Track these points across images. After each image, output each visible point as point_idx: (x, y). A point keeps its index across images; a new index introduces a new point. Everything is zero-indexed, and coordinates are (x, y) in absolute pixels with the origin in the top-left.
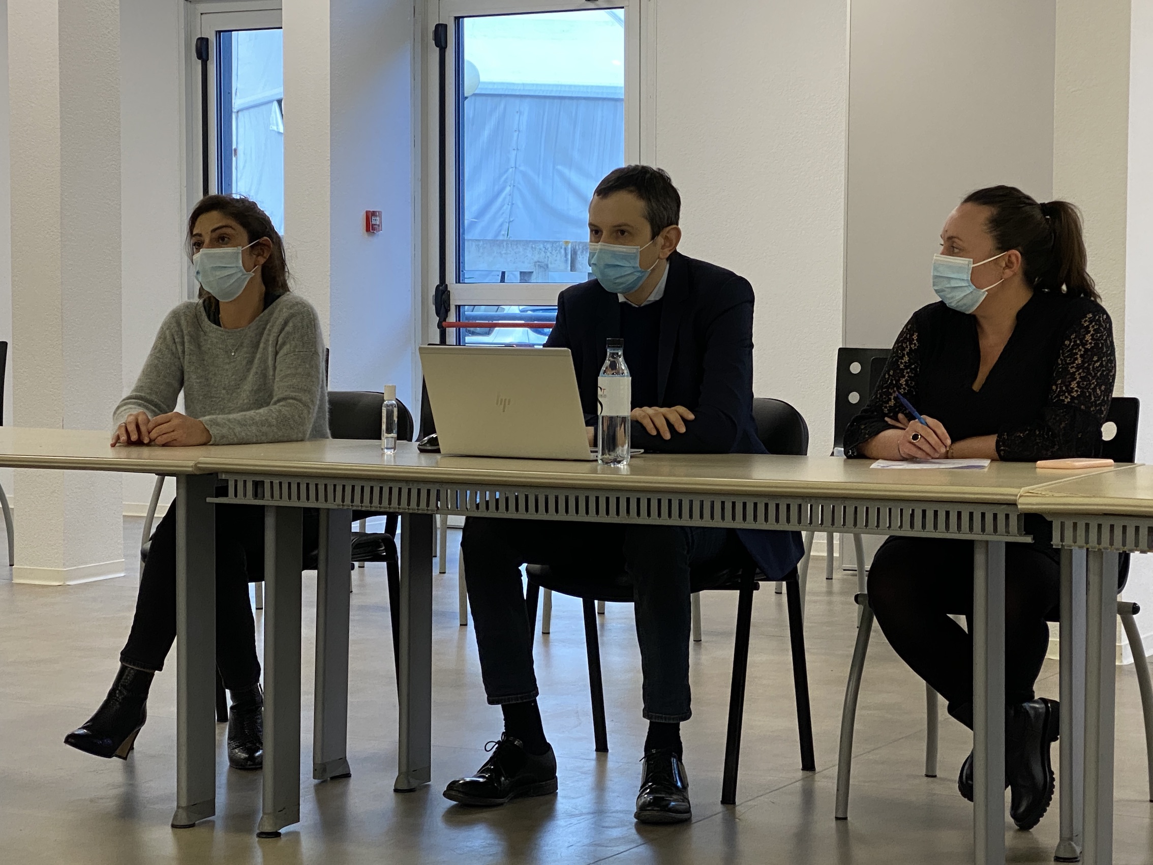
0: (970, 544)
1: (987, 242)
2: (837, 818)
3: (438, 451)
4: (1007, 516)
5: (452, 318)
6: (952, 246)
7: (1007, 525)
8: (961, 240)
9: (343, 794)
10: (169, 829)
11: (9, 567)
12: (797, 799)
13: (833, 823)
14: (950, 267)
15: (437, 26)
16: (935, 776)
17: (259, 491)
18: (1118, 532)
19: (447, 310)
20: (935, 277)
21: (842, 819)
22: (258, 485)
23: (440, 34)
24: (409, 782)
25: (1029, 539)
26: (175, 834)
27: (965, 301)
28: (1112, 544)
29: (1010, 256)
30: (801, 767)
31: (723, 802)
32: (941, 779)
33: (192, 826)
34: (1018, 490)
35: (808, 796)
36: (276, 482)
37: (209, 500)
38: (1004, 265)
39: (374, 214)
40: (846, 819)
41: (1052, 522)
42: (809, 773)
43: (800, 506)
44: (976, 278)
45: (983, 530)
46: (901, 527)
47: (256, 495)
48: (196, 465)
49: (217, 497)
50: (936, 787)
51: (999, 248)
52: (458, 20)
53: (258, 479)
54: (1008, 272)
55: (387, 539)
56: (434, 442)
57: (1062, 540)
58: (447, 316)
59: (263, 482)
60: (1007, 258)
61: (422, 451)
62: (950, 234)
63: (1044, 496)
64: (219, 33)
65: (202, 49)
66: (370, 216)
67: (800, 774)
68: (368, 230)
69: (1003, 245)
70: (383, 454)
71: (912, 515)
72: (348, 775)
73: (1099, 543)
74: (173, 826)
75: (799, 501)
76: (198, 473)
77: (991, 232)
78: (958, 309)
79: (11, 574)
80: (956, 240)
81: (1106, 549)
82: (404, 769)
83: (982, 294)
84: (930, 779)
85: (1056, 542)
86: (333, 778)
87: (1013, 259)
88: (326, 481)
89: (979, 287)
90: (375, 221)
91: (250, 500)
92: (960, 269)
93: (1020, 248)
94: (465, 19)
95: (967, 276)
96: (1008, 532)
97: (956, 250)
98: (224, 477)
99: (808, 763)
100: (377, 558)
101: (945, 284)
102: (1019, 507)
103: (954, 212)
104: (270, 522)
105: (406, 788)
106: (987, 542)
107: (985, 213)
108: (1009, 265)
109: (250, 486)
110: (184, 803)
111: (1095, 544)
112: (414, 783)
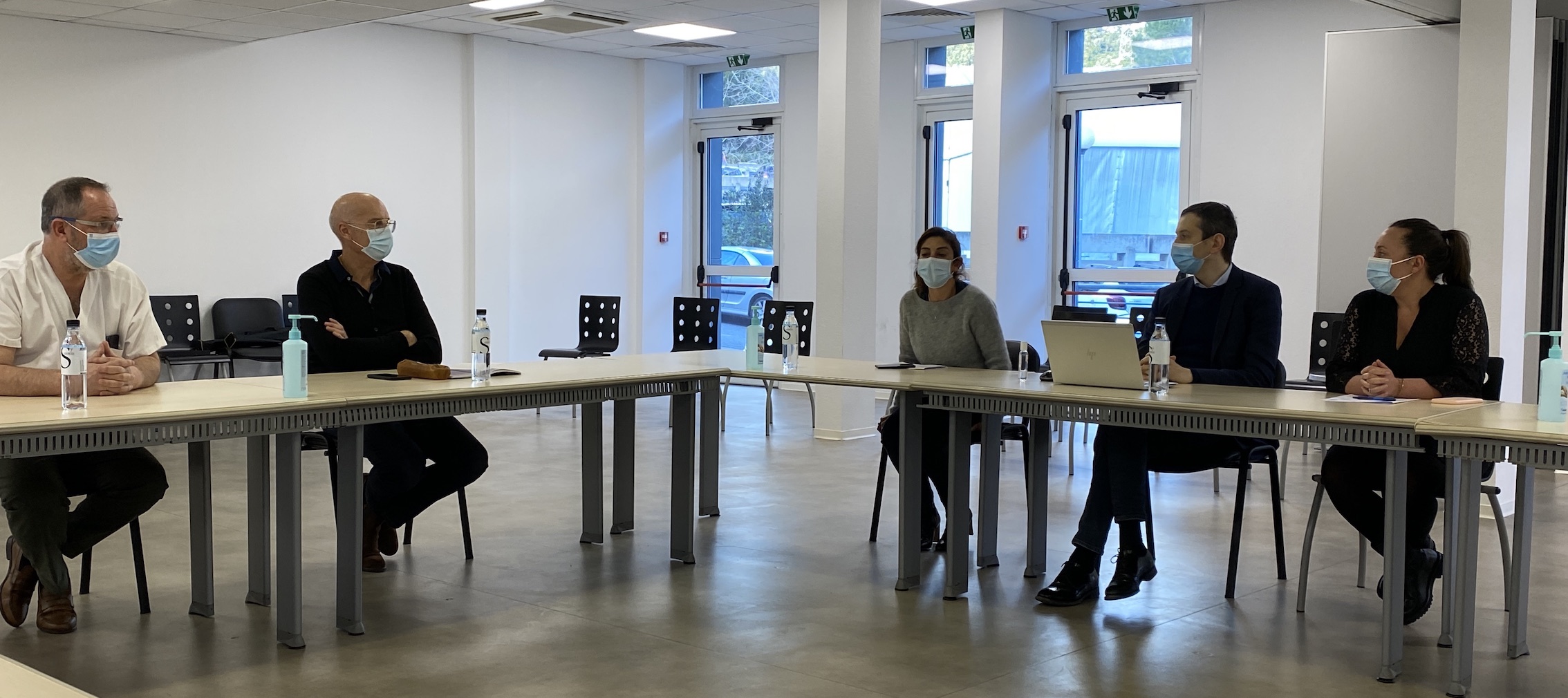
0: (1385, 451)
1: (1403, 250)
2: (1298, 611)
3: (1052, 381)
4: (1408, 436)
5: (1070, 289)
6: (1380, 252)
7: (1408, 441)
8: (1386, 248)
9: (995, 576)
10: (894, 590)
11: (812, 428)
12: (1274, 597)
13: (1295, 614)
14: (1377, 264)
15: (1066, 116)
16: (1364, 587)
17: (947, 401)
18: (1481, 449)
19: (1067, 285)
20: (1369, 271)
21: (1300, 612)
22: (946, 399)
23: (1067, 121)
24: (1032, 572)
25: (1422, 451)
26: (897, 594)
27: (1387, 285)
28: (1477, 455)
29: (1417, 259)
30: (1277, 576)
31: (1226, 597)
32: (1368, 590)
33: (907, 590)
34: (1415, 420)
35: (1281, 595)
36: (956, 397)
37: (918, 406)
38: (1413, 264)
39: (1024, 228)
40: (1304, 612)
41: (1437, 441)
42: (1283, 581)
43: (1274, 424)
44: (1394, 271)
45: (1392, 443)
46: (1339, 439)
47: (944, 404)
48: (910, 386)
49: (922, 404)
50: (1364, 595)
51: (1410, 254)
52: (1077, 112)
53: (945, 395)
54: (1416, 269)
55: (1022, 428)
56: (1049, 375)
57: (1444, 452)
58: (1067, 288)
59: (949, 397)
60: (1415, 261)
61: (1042, 380)
62: (1379, 245)
63: (1433, 424)
64: (936, 123)
65: (926, 132)
66: (1021, 229)
67: (1276, 581)
68: (1020, 237)
69: (1413, 252)
70: (1019, 382)
71: (1346, 434)
72: (998, 565)
73: (1468, 454)
74: (896, 589)
75: (1274, 421)
76: (911, 390)
77: (1405, 244)
78: (1382, 292)
79: (813, 432)
80: (1382, 248)
81: (1473, 459)
82: (1030, 564)
83: (1398, 282)
84: (1360, 589)
85: (1440, 453)
86: (988, 566)
87: (1419, 261)
88: (985, 398)
89: (1395, 277)
90: (1025, 232)
91: (941, 407)
92: (1384, 265)
93: (1425, 255)
94: (1083, 112)
95: (1388, 270)
96: (1408, 445)
97: (1382, 255)
98: (926, 393)
99: (1282, 575)
100: (1017, 438)
101: (1374, 275)
102: (1416, 431)
103: (1384, 233)
104: (952, 419)
105: (1030, 575)
106: (1395, 451)
107: (1403, 232)
108: (1416, 264)
109: (941, 398)
110: (902, 577)
111: (1466, 456)
112: (1036, 573)
